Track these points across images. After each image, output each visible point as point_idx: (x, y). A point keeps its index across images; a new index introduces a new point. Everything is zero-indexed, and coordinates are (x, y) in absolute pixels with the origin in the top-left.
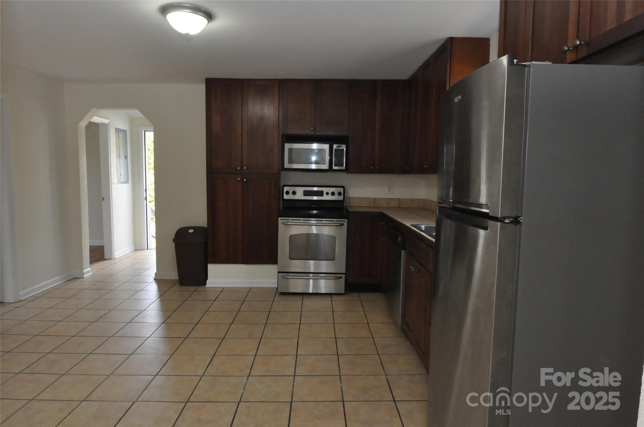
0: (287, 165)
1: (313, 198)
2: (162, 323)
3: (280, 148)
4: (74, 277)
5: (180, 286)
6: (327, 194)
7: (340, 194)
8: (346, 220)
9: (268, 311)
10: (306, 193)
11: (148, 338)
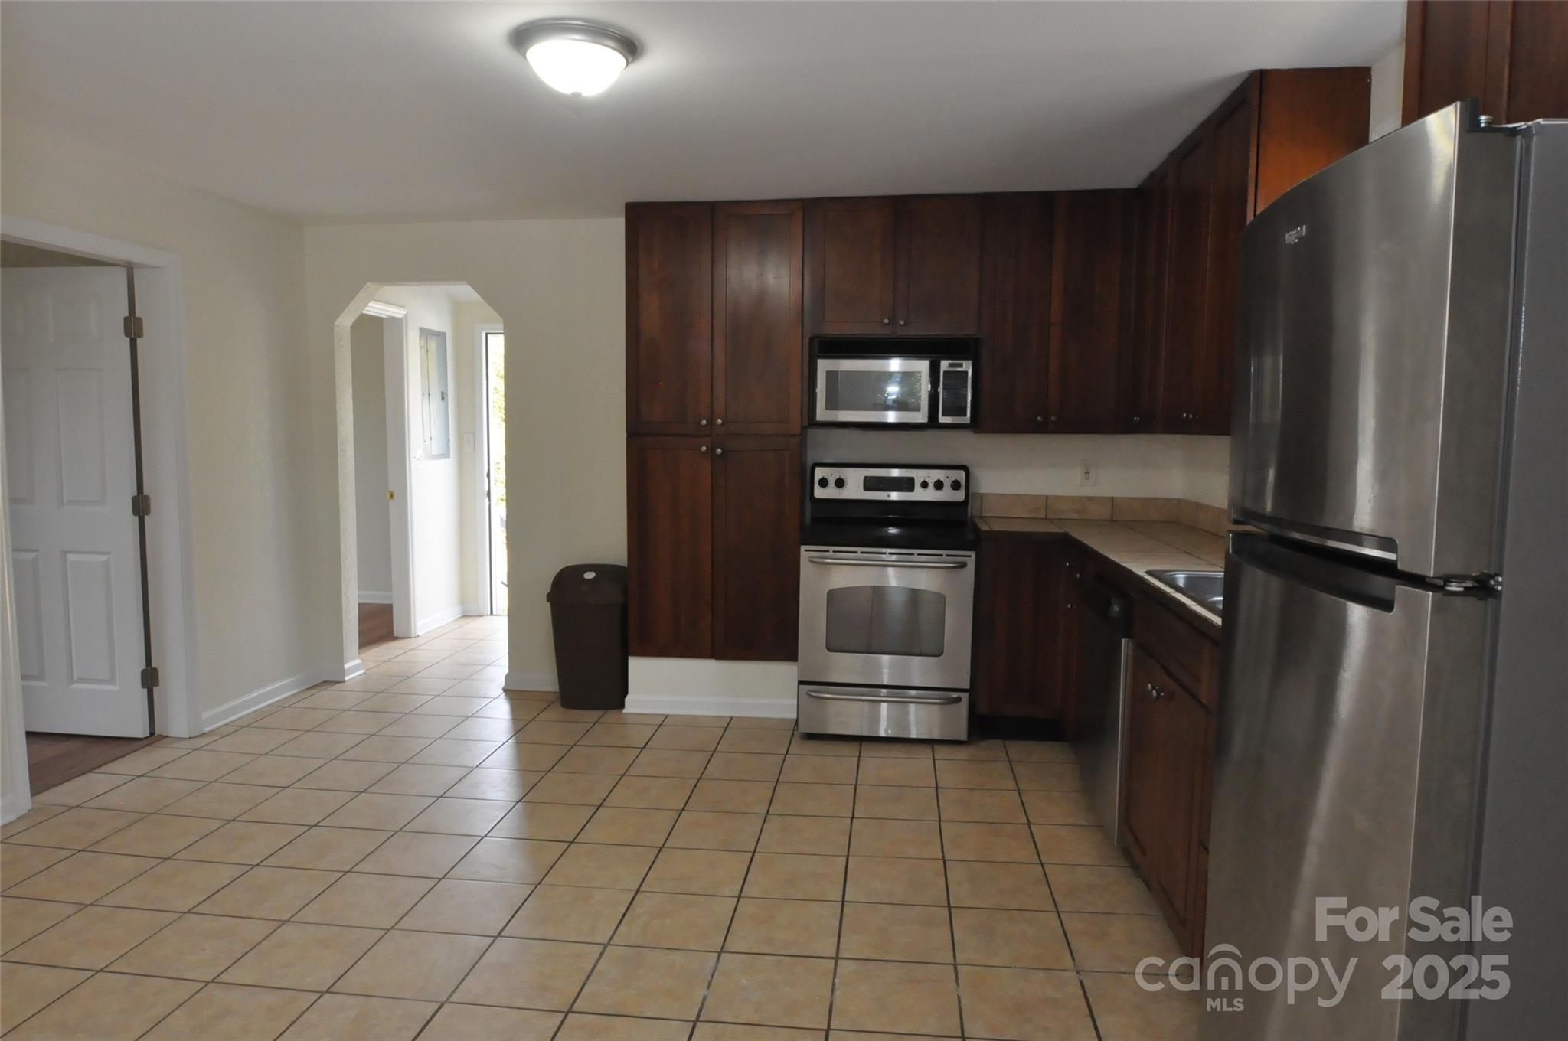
0: (822, 414)
1: (889, 496)
2: (518, 802)
3: (806, 371)
4: (322, 680)
5: (562, 709)
6: (925, 485)
7: (956, 485)
8: (973, 554)
9: (772, 782)
10: (870, 484)
11: (483, 837)
